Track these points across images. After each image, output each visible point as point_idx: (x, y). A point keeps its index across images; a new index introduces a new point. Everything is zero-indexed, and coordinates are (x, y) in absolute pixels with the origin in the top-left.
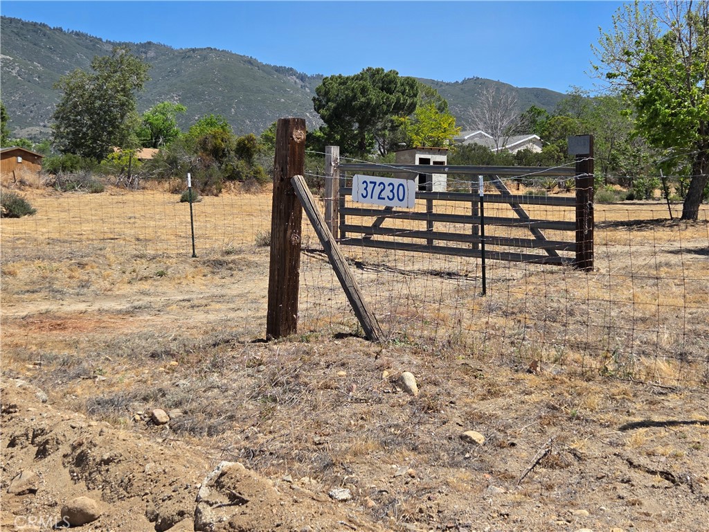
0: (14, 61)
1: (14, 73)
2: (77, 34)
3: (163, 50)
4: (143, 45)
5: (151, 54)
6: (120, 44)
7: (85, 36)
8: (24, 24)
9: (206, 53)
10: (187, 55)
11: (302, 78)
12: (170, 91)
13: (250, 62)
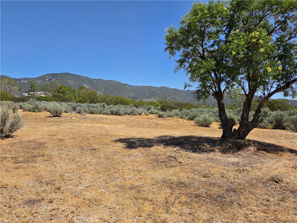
0: (72, 82)
1: (72, 84)
2: (86, 77)
3: (102, 80)
4: (98, 79)
5: (100, 81)
6: (94, 79)
7: (87, 77)
8: (75, 75)
9: (110, 81)
10: (107, 81)
11: (130, 86)
12: (102, 88)
13: (119, 83)
